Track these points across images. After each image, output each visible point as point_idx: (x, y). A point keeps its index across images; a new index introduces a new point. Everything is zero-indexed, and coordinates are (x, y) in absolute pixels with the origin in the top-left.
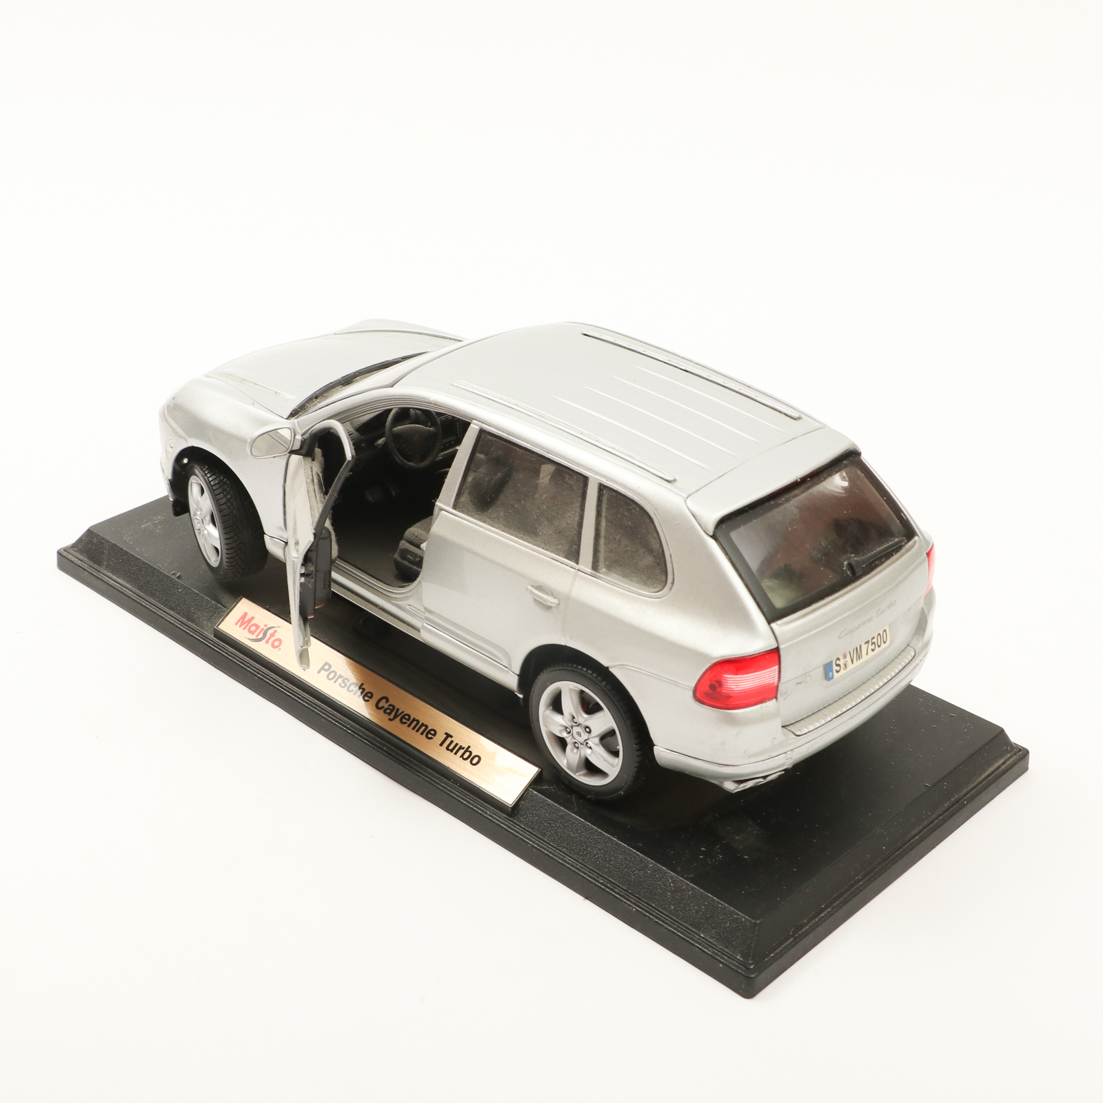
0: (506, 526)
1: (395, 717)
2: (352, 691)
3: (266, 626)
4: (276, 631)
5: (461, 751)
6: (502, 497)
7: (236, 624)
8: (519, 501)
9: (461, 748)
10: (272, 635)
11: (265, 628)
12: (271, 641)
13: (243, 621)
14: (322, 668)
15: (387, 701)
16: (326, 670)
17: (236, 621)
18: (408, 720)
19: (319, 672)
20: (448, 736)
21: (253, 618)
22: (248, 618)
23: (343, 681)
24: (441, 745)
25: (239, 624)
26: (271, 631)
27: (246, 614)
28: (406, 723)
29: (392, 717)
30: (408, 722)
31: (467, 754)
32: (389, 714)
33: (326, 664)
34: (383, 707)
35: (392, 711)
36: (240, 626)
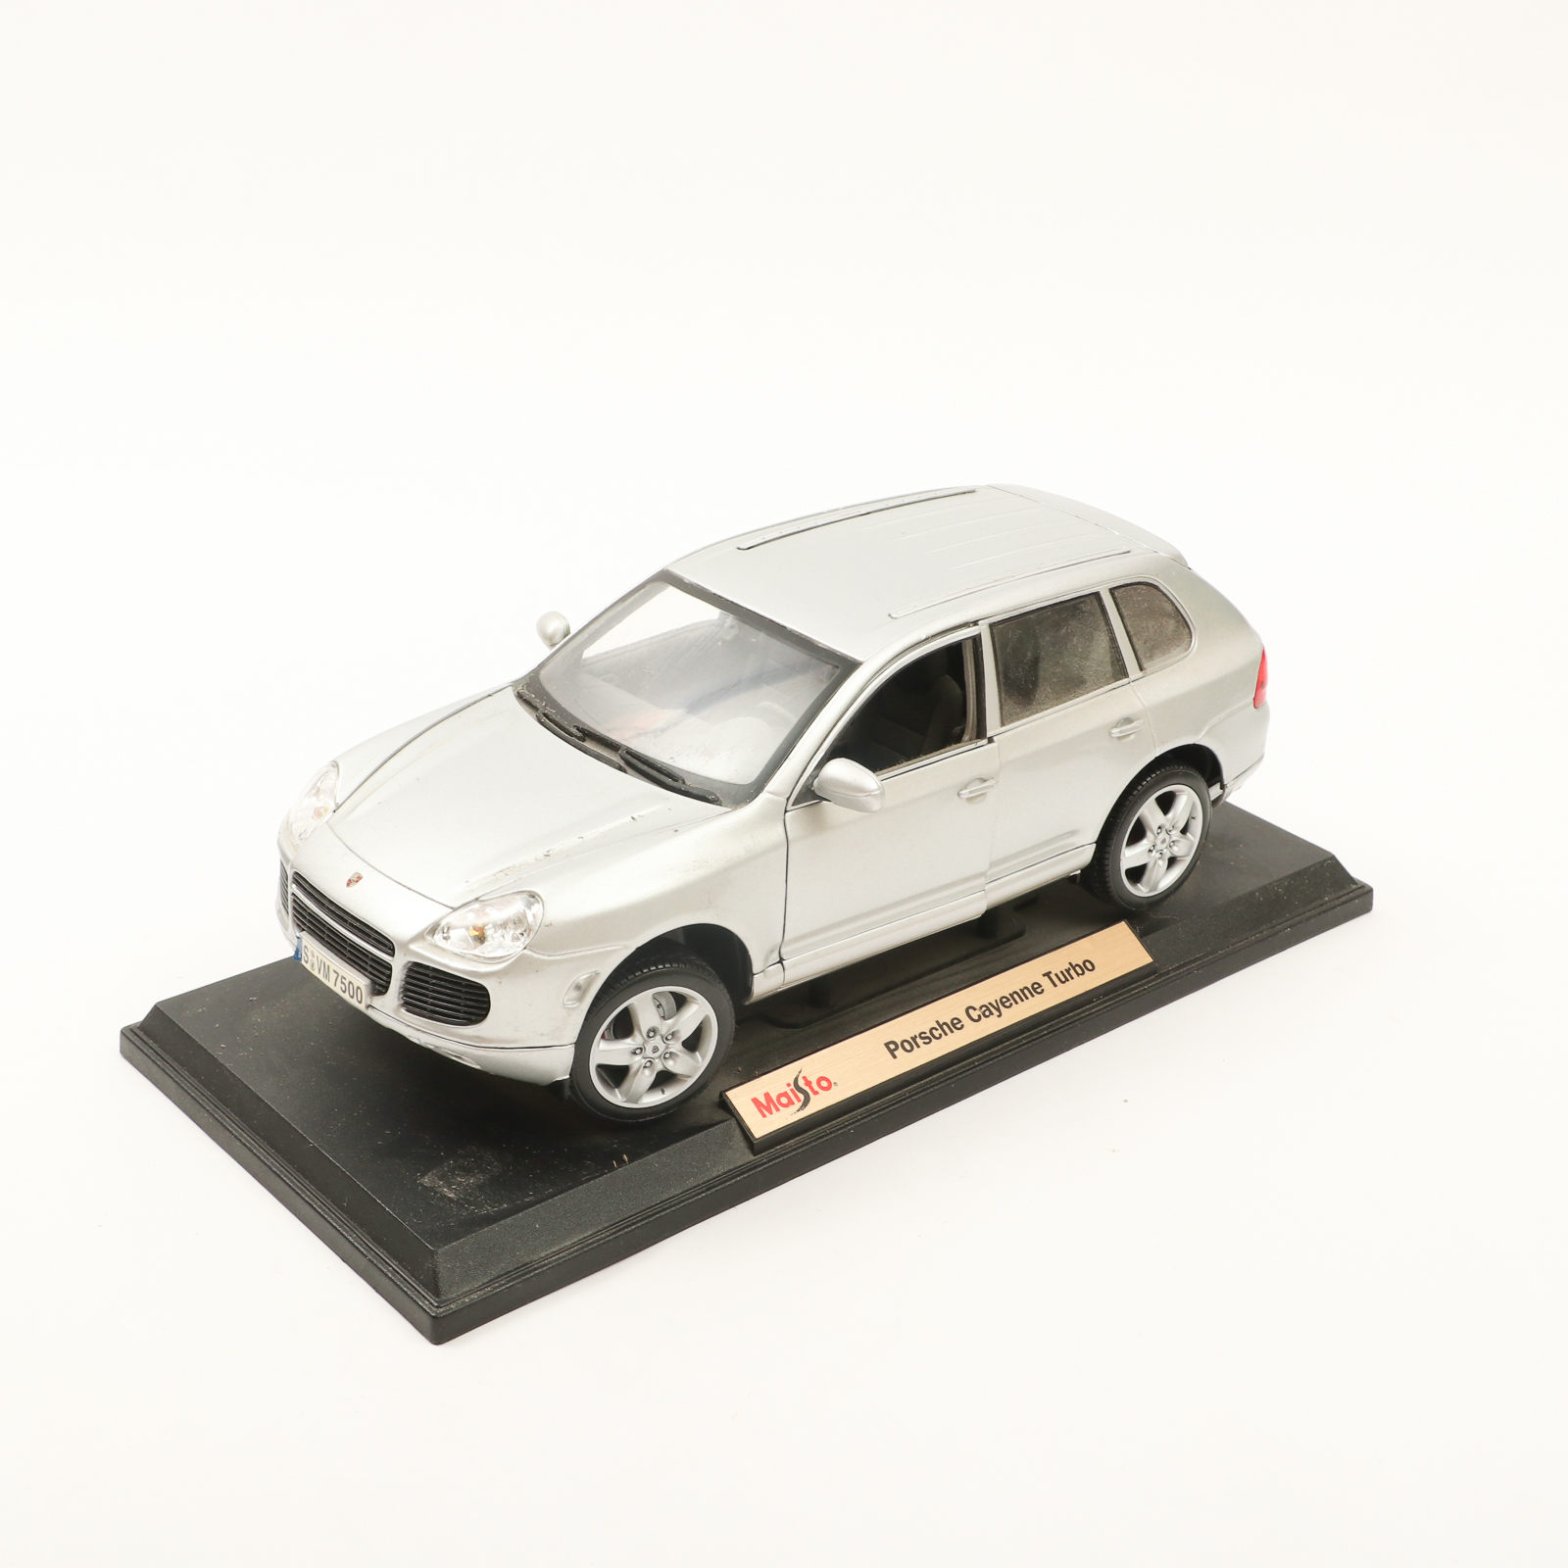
0: (1057, 699)
1: (998, 1010)
2: (940, 1035)
3: (789, 1085)
4: (804, 1078)
5: (1072, 972)
6: (1041, 673)
7: (764, 1116)
8: (1057, 663)
9: (1068, 971)
10: (808, 1083)
11: (792, 1087)
12: (816, 1088)
13: (765, 1107)
14: (892, 1052)
15: (975, 1009)
16: (897, 1048)
17: (760, 1116)
18: (1009, 1000)
19: (895, 1057)
20: (1048, 974)
21: (767, 1095)
22: (763, 1100)
23: (922, 1038)
24: (1055, 985)
25: (766, 1113)
26: (801, 1083)
27: (755, 1101)
28: (1011, 1004)
29: (996, 1013)
30: (1012, 1001)
31: (1077, 968)
32: (991, 1013)
33: (887, 1045)
34: (979, 1016)
35: (988, 1009)
36: (771, 1113)
